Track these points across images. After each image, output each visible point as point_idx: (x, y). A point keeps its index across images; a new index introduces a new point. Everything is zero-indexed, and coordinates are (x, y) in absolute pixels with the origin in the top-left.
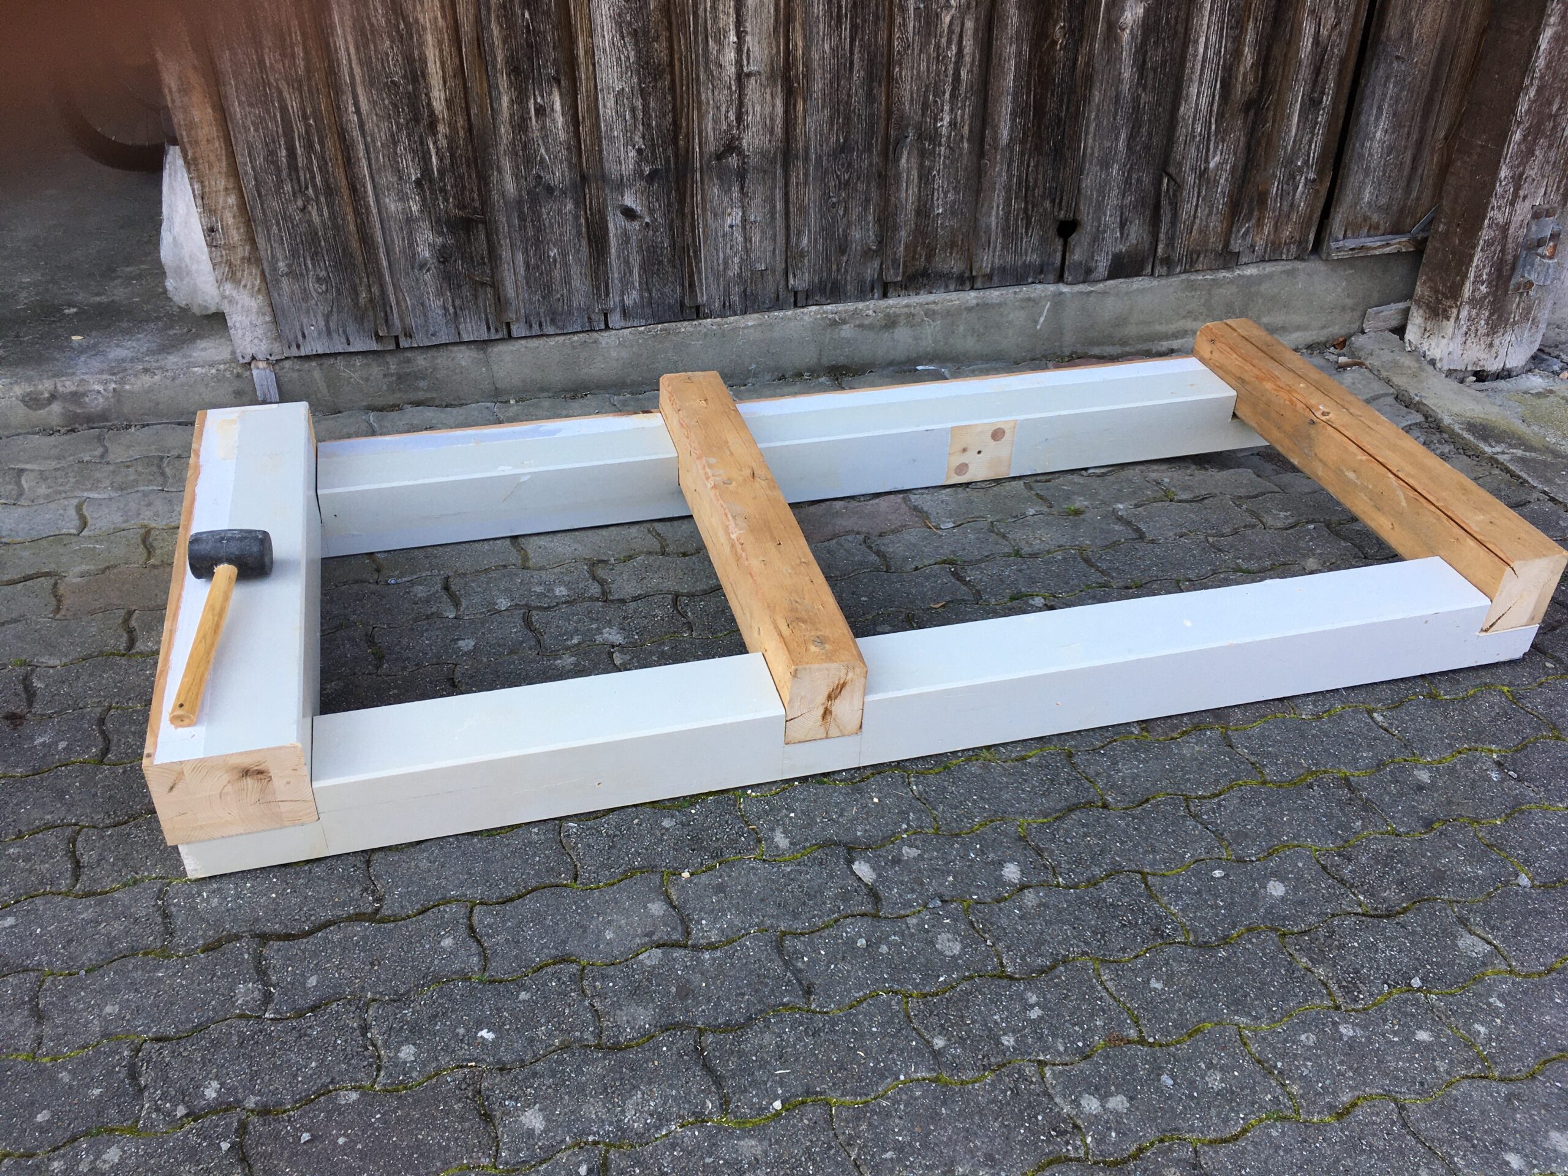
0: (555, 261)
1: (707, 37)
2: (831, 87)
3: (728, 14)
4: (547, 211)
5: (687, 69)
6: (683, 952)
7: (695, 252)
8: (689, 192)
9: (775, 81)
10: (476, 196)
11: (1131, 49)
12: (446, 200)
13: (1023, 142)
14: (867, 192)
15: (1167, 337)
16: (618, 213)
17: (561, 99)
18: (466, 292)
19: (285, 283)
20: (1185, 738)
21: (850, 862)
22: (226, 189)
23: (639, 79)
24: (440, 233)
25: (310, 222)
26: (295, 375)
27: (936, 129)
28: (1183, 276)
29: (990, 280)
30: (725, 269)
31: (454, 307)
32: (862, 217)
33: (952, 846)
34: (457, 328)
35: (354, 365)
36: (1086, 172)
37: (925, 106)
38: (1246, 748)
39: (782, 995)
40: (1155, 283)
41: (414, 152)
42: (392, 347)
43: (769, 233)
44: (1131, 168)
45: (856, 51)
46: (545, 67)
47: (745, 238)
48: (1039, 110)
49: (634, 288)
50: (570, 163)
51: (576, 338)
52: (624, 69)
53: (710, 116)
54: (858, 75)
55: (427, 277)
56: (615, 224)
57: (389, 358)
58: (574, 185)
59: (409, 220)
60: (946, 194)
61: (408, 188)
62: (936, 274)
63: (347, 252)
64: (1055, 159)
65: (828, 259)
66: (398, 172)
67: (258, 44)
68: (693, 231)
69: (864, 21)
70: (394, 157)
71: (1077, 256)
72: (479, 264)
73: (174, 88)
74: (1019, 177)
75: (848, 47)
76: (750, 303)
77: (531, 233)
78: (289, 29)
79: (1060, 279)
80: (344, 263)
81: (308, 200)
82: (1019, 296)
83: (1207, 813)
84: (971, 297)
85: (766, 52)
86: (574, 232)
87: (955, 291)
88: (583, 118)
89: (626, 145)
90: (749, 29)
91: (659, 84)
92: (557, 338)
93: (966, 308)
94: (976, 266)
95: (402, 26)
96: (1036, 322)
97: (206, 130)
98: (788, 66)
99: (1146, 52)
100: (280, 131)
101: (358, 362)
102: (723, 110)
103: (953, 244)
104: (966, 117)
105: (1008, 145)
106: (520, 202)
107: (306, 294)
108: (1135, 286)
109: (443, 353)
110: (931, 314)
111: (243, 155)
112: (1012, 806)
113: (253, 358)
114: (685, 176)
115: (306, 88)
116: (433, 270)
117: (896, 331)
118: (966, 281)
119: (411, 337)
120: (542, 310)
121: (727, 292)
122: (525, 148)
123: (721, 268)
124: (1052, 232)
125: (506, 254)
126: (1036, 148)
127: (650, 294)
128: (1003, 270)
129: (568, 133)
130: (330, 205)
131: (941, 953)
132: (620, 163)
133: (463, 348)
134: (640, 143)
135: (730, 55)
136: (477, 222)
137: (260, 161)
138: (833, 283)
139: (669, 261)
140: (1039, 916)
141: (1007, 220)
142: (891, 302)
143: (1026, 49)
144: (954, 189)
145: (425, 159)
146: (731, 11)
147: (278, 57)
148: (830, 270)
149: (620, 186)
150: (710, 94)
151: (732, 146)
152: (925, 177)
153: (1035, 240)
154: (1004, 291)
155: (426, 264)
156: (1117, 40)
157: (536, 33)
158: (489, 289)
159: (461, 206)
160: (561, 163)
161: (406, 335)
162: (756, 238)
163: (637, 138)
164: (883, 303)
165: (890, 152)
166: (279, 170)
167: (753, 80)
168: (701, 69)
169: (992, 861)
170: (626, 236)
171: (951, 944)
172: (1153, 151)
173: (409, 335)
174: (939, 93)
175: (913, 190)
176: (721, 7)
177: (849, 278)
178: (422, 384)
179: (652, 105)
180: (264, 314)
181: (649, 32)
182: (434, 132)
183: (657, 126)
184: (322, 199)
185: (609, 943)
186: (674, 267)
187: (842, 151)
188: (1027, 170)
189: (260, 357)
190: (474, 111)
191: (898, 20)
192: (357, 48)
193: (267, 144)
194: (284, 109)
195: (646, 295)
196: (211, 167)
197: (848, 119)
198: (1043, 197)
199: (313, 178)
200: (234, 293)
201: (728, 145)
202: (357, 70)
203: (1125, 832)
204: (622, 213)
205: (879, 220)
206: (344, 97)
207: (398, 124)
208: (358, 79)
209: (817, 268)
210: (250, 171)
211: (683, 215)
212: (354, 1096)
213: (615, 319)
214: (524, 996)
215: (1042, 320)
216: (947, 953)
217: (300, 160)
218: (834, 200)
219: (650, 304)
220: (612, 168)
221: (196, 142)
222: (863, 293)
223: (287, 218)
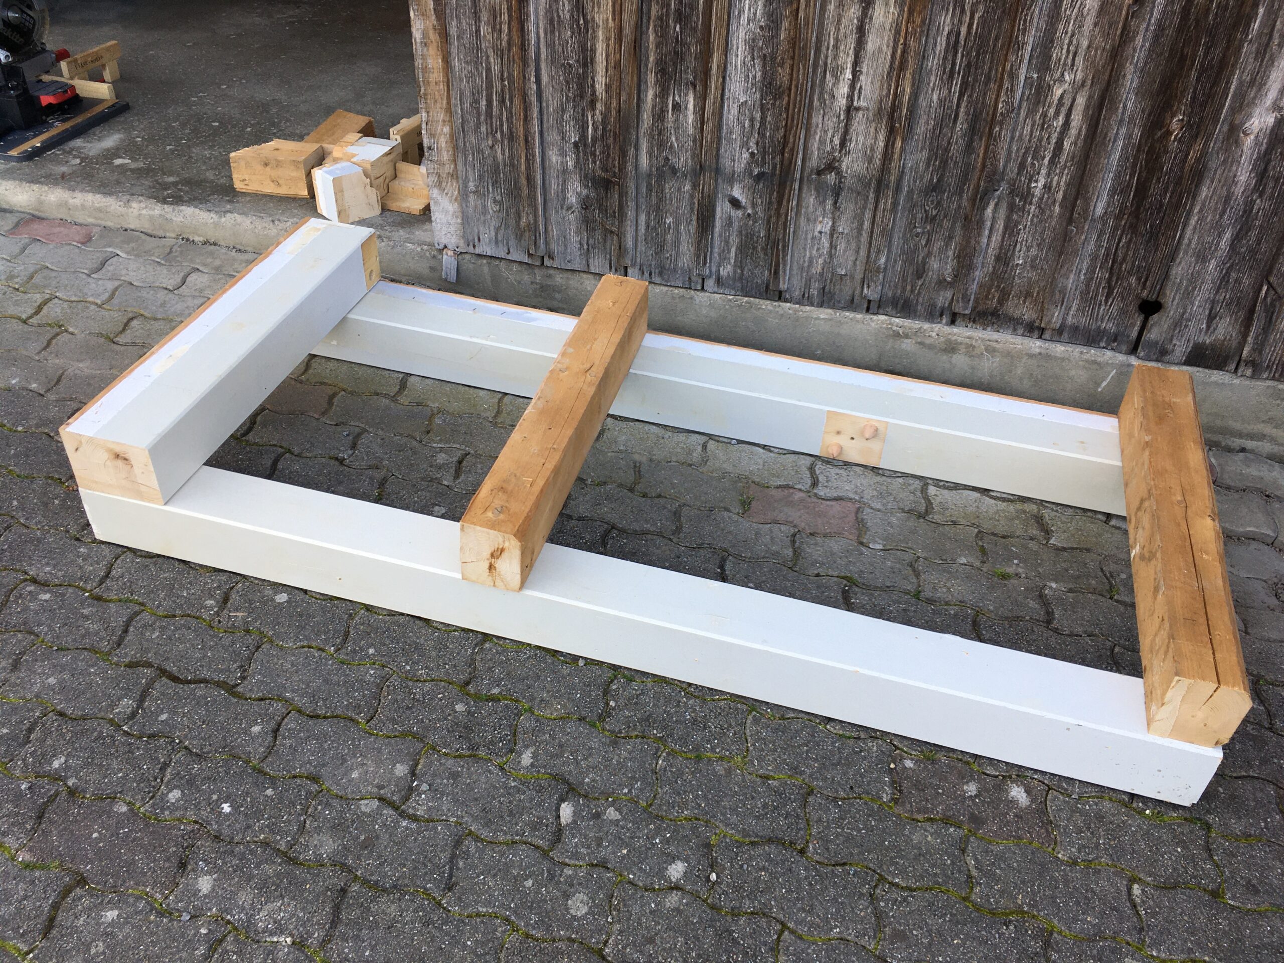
0: (669, 228)
1: (825, 71)
2: (933, 133)
3: (848, 55)
4: (669, 187)
5: (801, 94)
6: (391, 812)
7: (784, 247)
8: (786, 197)
9: (881, 118)
10: (617, 165)
11: (1252, 155)
12: (594, 162)
13: (1118, 218)
14: (952, 229)
15: (1240, 435)
16: (726, 200)
17: (694, 100)
18: (598, 235)
19: (472, 198)
20: (927, 825)
21: (562, 800)
22: (444, 121)
23: (762, 96)
24: (586, 186)
25: (495, 158)
26: (471, 266)
27: (1029, 188)
28: (1270, 383)
29: (1060, 333)
30: (809, 266)
31: (588, 245)
32: (941, 251)
33: (647, 826)
34: (588, 261)
35: (511, 270)
36: (1178, 260)
37: (1022, 166)
38: (976, 860)
39: (429, 881)
40: (1237, 381)
41: (576, 121)
42: (538, 263)
43: (854, 245)
44: (1231, 266)
45: (964, 105)
46: (686, 73)
47: (831, 244)
48: (1142, 191)
49: (729, 263)
50: (694, 153)
51: (676, 291)
52: (750, 85)
53: (818, 137)
54: (961, 126)
55: (572, 217)
56: (722, 209)
57: (537, 271)
58: (694, 170)
59: (565, 171)
60: (1028, 249)
61: (568, 147)
62: (1006, 315)
63: (517, 187)
64: (1148, 241)
65: (904, 280)
66: (562, 133)
67: (477, 19)
68: (785, 230)
69: (975, 80)
70: (560, 121)
71: (1153, 334)
72: (611, 216)
73: (418, 40)
74: (1108, 249)
75: (955, 101)
76: (826, 299)
77: (654, 200)
78: (500, 9)
79: (1133, 350)
80: (514, 193)
81: (495, 141)
82: (1085, 357)
83: (887, 901)
84: (1035, 345)
85: (877, 93)
86: (688, 208)
87: (1023, 335)
88: (708, 119)
89: (741, 147)
90: (864, 70)
91: (778, 103)
92: (662, 288)
93: (1027, 354)
94: (1045, 319)
95: (582, 22)
96: (1099, 385)
97: (436, 75)
98: (895, 108)
99: (1269, 161)
100: (484, 86)
101: (515, 267)
102: (830, 134)
103: (1028, 294)
104: (1062, 183)
105: (1102, 218)
106: (649, 175)
107: (485, 212)
108: (1213, 379)
109: (577, 277)
110: (991, 351)
111: (456, 99)
112: (724, 815)
113: (446, 247)
114: (785, 182)
115: (506, 57)
116: (576, 213)
117: (954, 356)
118: (1034, 329)
119: (553, 259)
120: (653, 263)
121: (808, 285)
122: (660, 134)
123: (806, 264)
124: (1133, 308)
125: (631, 214)
126: (1131, 226)
127: (742, 271)
128: (1075, 329)
129: (696, 129)
130: (511, 149)
131: (567, 909)
132: (734, 161)
133: (591, 276)
134: (754, 149)
135: (843, 89)
136: (614, 183)
137: (467, 105)
138: (905, 301)
139: (762, 249)
140: (667, 918)
141: (1088, 286)
142: (955, 330)
143: (1137, 133)
144: (1039, 245)
145: (584, 128)
146: (851, 52)
147: (490, 30)
148: (904, 289)
149: (731, 180)
150: (821, 119)
151: (831, 166)
152: (1011, 229)
153: (1114, 310)
154: (1070, 348)
155: (571, 207)
156: (1238, 143)
157: (683, 44)
158: (615, 238)
159: (605, 169)
160: (687, 151)
161: (549, 257)
162: (841, 247)
163: (752, 144)
164: (947, 329)
165: (980, 199)
166: (479, 114)
167: (860, 114)
168: (816, 97)
169: (669, 853)
170: (729, 221)
171: (581, 905)
172: (1259, 256)
173: (551, 257)
174: (1037, 155)
175: (996, 238)
176: (842, 48)
177: (920, 300)
178: (557, 296)
179: (769, 119)
180: (457, 217)
181: (776, 58)
182: (593, 108)
183: (770, 137)
184: (506, 142)
185: (351, 781)
186: (766, 254)
187: (934, 190)
188: (1118, 244)
189: (449, 247)
190: (623, 97)
191: (1006, 85)
192: (546, 33)
193: (473, 94)
194: (488, 70)
195: (739, 271)
196: (436, 101)
197: (944, 163)
198: (1130, 273)
199: (502, 125)
200: (439, 198)
201: (829, 164)
202: (543, 49)
203: (799, 882)
204: (730, 201)
205: (959, 257)
206: (529, 70)
207: (567, 96)
208: (543, 56)
209: (892, 284)
210: (459, 111)
211: (778, 215)
212: (124, 809)
213: (710, 284)
214: (269, 792)
215: (1104, 384)
216: (572, 912)
217: (494, 110)
218: (919, 230)
219: (741, 278)
220: (726, 163)
221: (428, 82)
222: (933, 314)
223: (480, 151)
